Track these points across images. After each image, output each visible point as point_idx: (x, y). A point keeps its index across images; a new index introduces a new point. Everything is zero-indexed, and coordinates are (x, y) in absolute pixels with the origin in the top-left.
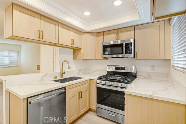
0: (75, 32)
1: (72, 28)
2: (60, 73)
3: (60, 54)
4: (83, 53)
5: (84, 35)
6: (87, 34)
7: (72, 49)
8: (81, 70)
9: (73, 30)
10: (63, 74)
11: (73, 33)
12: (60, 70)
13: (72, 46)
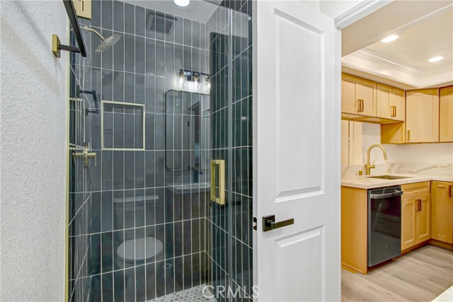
0: (396, 94)
1: (393, 87)
2: (363, 166)
3: (363, 133)
4: (407, 130)
5: (411, 96)
6: (418, 93)
7: (379, 125)
8: (394, 164)
9: (394, 91)
10: (370, 168)
11: (394, 95)
12: (364, 162)
13: (392, 118)
